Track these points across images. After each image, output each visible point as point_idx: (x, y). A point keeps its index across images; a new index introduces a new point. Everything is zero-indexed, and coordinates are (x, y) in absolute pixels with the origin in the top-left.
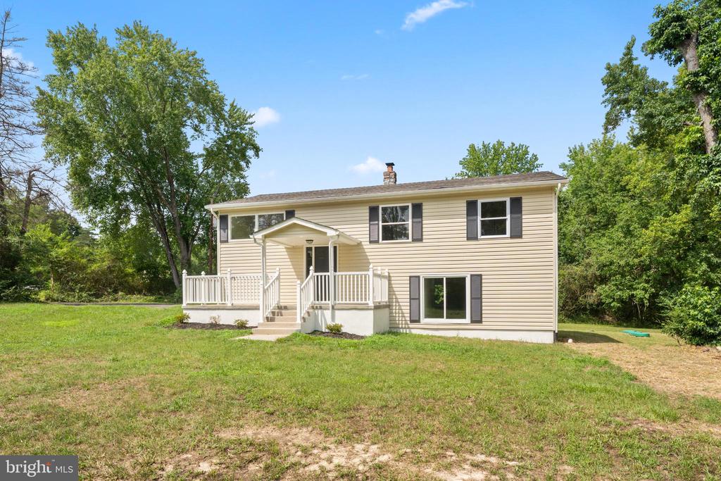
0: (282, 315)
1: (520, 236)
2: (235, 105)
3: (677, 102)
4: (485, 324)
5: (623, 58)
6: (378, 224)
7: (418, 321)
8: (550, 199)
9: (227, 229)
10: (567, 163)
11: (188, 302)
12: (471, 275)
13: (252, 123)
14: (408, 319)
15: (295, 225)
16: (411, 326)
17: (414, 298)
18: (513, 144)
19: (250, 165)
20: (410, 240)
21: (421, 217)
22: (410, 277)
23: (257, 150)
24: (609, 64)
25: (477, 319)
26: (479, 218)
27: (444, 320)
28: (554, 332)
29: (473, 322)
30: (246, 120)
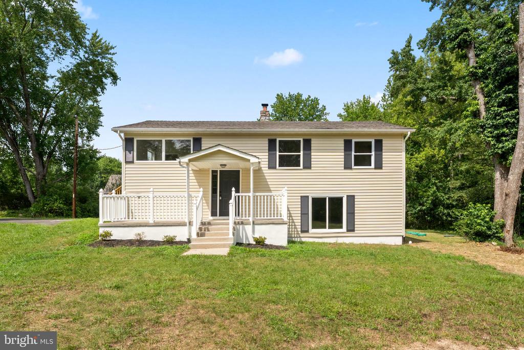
0: (208, 231)
1: (381, 168)
2: (97, 35)
3: (437, 82)
4: (357, 232)
5: (405, 49)
6: (276, 154)
7: (307, 231)
8: (400, 142)
9: (133, 150)
10: (343, 114)
11: (105, 220)
12: (347, 196)
13: (113, 54)
14: (299, 230)
15: (219, 152)
16: (301, 235)
17: (304, 214)
18: (309, 97)
19: (105, 91)
20: (301, 167)
21: (310, 150)
22: (301, 197)
23: (115, 78)
24: (393, 50)
25: (351, 229)
26: (353, 153)
27: (327, 230)
28: (403, 236)
29: (348, 230)
30: (109, 50)
